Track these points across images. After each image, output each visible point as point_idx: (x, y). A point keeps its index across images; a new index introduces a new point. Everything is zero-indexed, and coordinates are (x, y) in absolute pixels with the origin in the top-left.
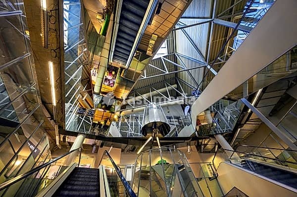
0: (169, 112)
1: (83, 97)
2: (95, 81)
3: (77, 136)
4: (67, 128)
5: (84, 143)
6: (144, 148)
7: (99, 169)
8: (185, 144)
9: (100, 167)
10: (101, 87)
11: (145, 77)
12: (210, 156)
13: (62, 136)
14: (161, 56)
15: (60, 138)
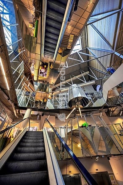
0: (85, 91)
1: (28, 85)
2: (34, 74)
3: (26, 110)
4: (20, 105)
5: (31, 114)
6: (70, 115)
7: (43, 132)
8: (98, 111)
9: (43, 130)
10: (38, 77)
11: (67, 67)
12: (117, 119)
13: (17, 110)
14: (77, 51)
15: (16, 111)
